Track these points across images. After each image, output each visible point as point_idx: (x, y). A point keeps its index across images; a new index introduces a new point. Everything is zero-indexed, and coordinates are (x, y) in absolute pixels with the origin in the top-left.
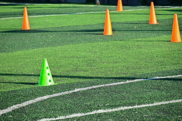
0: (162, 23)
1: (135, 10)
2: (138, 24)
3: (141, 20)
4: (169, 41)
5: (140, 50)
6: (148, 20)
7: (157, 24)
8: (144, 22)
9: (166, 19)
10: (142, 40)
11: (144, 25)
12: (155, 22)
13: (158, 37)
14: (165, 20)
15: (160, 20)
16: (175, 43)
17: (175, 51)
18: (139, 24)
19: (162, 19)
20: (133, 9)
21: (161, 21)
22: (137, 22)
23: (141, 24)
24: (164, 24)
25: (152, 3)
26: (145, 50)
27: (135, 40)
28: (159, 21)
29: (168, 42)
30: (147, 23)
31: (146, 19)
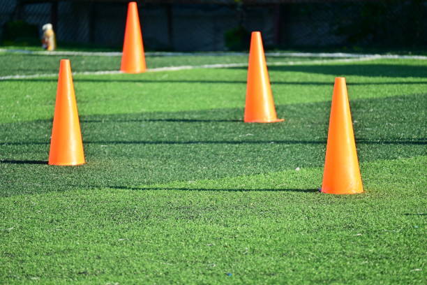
0: (299, 118)
1: (197, 68)
2: (197, 124)
3: (214, 106)
4: (314, 191)
5: (191, 225)
6: (240, 105)
7: (273, 124)
8: (225, 116)
9: (317, 105)
10: (203, 186)
11: (221, 126)
12: (268, 114)
13: (272, 173)
14: (311, 106)
15: (292, 108)
16: (338, 197)
17: (329, 228)
18: (203, 124)
19: (298, 106)
20: (188, 64)
21: (293, 111)
22: (195, 117)
23: (209, 121)
24: (303, 123)
25: (257, 37)
26: (209, 227)
27: (176, 184)
28: (285, 113)
29: (310, 195)
30: (236, 118)
31: (234, 105)
